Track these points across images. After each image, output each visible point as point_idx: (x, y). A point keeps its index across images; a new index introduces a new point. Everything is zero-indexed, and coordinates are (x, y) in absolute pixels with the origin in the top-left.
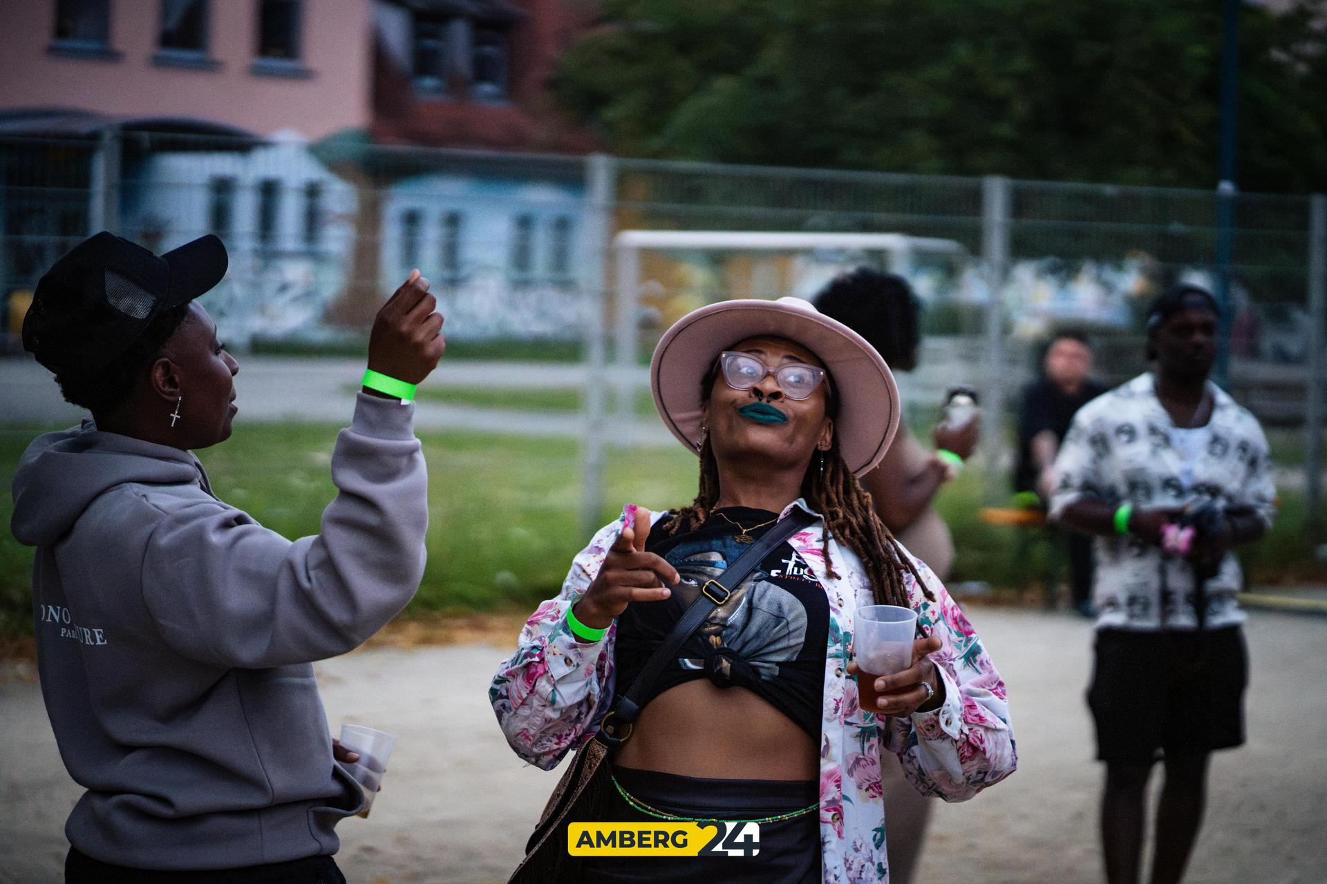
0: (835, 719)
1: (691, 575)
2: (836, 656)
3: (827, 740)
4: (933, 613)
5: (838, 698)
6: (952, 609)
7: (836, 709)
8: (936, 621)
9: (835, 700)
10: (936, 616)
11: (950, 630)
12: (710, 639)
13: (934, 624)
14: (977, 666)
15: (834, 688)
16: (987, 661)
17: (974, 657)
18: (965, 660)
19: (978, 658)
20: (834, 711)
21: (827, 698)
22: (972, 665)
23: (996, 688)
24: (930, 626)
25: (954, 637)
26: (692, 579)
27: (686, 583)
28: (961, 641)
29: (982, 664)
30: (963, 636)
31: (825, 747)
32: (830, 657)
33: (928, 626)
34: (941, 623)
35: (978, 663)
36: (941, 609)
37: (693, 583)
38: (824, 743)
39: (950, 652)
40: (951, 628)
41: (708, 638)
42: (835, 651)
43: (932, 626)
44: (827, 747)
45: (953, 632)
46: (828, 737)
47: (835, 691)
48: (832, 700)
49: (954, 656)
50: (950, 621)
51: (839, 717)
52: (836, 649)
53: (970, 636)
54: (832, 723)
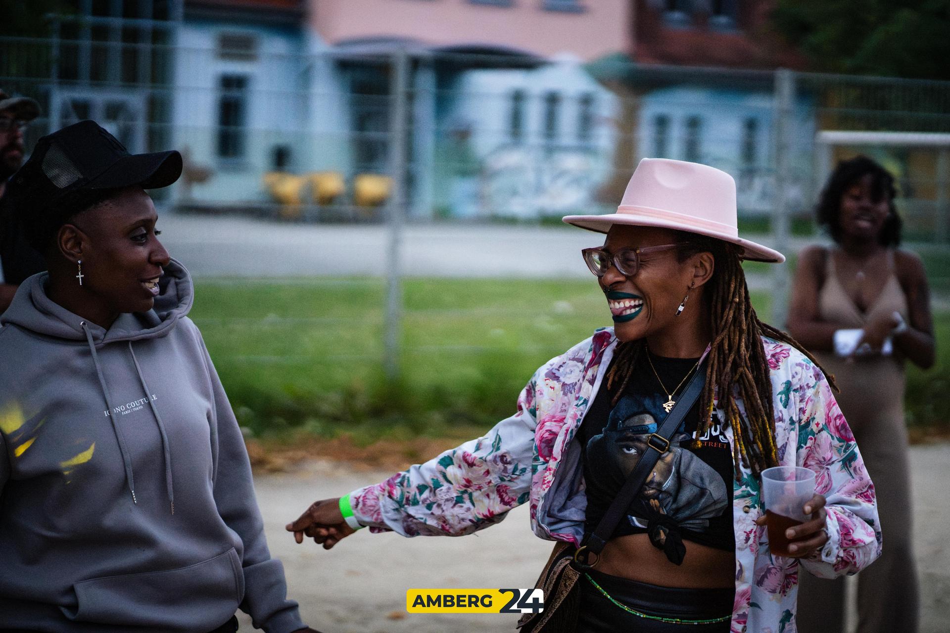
0: (746, 548)
1: (631, 443)
2: (742, 497)
3: (741, 565)
4: (817, 424)
5: (748, 530)
6: (835, 419)
7: (747, 539)
8: (819, 432)
9: (745, 532)
10: (821, 426)
11: (832, 436)
12: (650, 502)
13: (817, 434)
14: (852, 471)
15: (743, 523)
16: (859, 468)
17: (850, 463)
18: (843, 464)
19: (853, 464)
20: (744, 541)
21: (737, 532)
22: (848, 469)
23: (867, 491)
24: (814, 436)
25: (836, 442)
26: (632, 448)
27: (627, 452)
28: (842, 446)
29: (855, 470)
30: (844, 442)
31: (739, 571)
32: (736, 498)
33: (812, 436)
34: (824, 434)
35: (852, 468)
36: (826, 419)
37: (633, 451)
38: (738, 568)
39: (829, 457)
40: (833, 435)
41: (649, 501)
42: (741, 493)
43: (816, 436)
44: (741, 571)
45: (835, 438)
46: (742, 564)
47: (744, 525)
48: (743, 533)
49: (833, 460)
50: (833, 429)
51: (751, 546)
52: (742, 491)
53: (850, 443)
54: (743, 552)
